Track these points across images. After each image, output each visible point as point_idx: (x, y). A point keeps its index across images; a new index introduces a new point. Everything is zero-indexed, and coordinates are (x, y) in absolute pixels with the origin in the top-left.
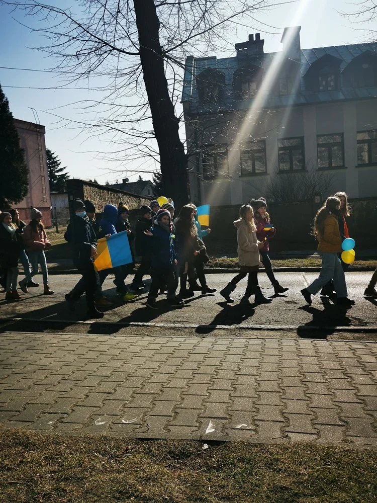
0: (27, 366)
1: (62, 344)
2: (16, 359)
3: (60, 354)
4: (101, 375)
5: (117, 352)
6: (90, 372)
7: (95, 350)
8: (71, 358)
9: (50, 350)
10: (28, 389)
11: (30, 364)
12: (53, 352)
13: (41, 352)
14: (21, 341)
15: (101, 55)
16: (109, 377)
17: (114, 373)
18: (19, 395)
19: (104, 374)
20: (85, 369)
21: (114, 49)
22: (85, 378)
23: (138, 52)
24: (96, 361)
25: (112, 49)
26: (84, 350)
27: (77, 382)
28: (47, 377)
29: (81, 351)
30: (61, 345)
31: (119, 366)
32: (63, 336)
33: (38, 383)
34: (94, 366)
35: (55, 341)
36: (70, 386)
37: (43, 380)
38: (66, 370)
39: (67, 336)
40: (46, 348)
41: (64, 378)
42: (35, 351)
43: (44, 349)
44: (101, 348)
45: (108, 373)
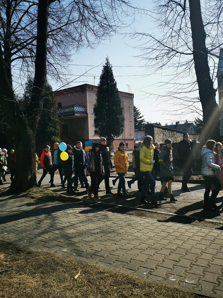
0: (129, 236)
1: (146, 225)
2: (123, 231)
3: (146, 231)
4: (170, 248)
5: (179, 234)
6: (164, 245)
7: (165, 231)
8: (152, 234)
9: (140, 228)
10: (131, 250)
11: (130, 235)
12: (142, 229)
13: (135, 228)
14: (124, 220)
16: (175, 250)
17: (178, 248)
18: (127, 253)
19: (172, 248)
20: (160, 242)
21: (178, 52)
22: (161, 249)
23: (192, 52)
24: (167, 239)
25: (176, 52)
26: (159, 231)
27: (157, 250)
28: (140, 244)
29: (157, 231)
30: (146, 226)
31: (181, 244)
32: (146, 220)
33: (135, 247)
34: (165, 242)
35: (142, 222)
36: (153, 252)
37: (138, 246)
38: (149, 241)
39: (148, 220)
40: (138, 226)
41: (150, 247)
42: (132, 227)
43: (137, 226)
44: (168, 230)
45: (175, 248)
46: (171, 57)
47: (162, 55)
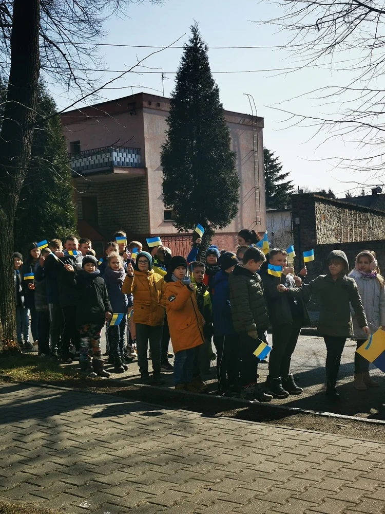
0: (245, 471)
1: (289, 443)
2: (229, 458)
3: (288, 458)
4: (346, 499)
5: (368, 466)
6: (330, 493)
7: (335, 458)
8: (302, 466)
9: (273, 451)
10: (247, 505)
11: (247, 468)
12: (277, 455)
13: (259, 451)
14: (234, 432)
15: (352, 22)
16: (357, 505)
17: (365, 500)
18: (237, 510)
19: (351, 499)
20: (322, 486)
21: (372, 9)
22: (324, 501)
24: (338, 477)
25: (368, 10)
26: (320, 458)
27: (313, 504)
28: (271, 490)
29: (314, 457)
30: (287, 446)
31: (372, 489)
32: (290, 432)
33: (260, 497)
34: (335, 485)
35: (278, 437)
36: (303, 509)
37: (266, 494)
38: (295, 484)
39: (294, 433)
40: (268, 447)
41: (295, 496)
42: (254, 449)
43: (264, 447)
44: (343, 457)
45: (356, 498)
46: (356, 22)
47: (331, 18)
